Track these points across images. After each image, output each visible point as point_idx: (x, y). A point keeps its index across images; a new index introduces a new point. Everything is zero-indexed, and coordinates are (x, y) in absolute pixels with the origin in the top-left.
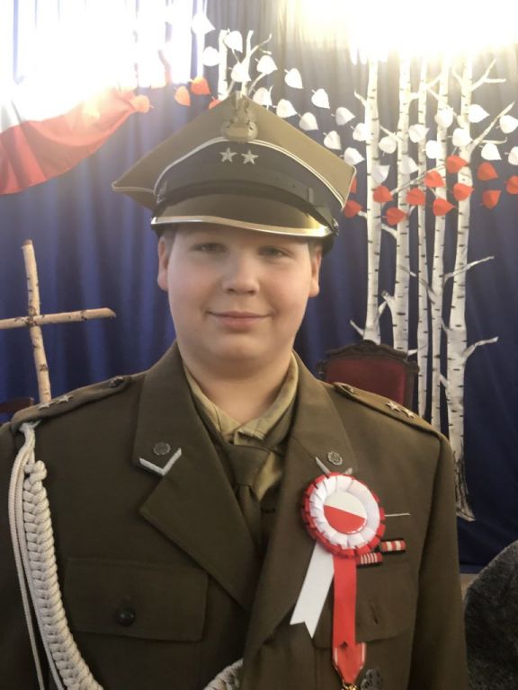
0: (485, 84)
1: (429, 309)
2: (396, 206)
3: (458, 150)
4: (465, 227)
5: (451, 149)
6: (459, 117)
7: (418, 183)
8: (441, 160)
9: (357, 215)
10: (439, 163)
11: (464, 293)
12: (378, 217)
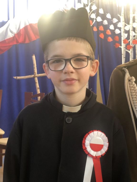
2: (130, 44)
7: (135, 38)
9: (119, 47)
12: (125, 48)
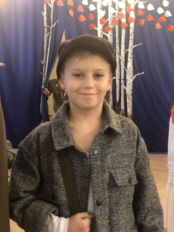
1: (120, 63)
2: (108, 25)
3: (130, 5)
4: (133, 33)
5: (127, 5)
7: (116, 17)
8: (124, 9)
9: (94, 29)
11: (132, 56)
12: (102, 30)
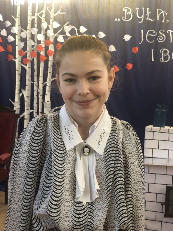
0: (59, 14)
1: (38, 95)
2: (26, 57)
3: (49, 38)
4: (51, 66)
5: (46, 37)
6: (49, 26)
7: (34, 49)
8: (43, 41)
9: (12, 60)
10: (42, 42)
11: (50, 89)
12: (20, 61)
